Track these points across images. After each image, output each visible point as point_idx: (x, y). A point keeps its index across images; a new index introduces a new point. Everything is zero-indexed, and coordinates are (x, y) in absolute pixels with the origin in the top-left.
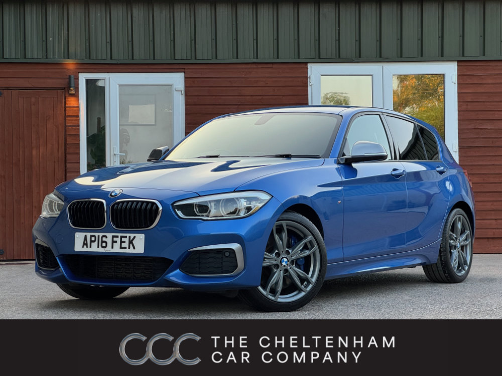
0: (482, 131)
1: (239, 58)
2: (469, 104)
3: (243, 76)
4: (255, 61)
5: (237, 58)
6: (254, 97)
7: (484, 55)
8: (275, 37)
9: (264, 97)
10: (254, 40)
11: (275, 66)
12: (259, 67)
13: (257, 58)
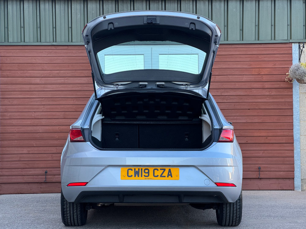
0: (227, 97)
1: (42, 41)
2: (217, 77)
3: (45, 55)
4: (54, 44)
5: (41, 42)
6: (54, 71)
7: (227, 40)
8: (70, 26)
9: (61, 71)
10: (53, 28)
11: (70, 48)
12: (57, 48)
13: (56, 42)
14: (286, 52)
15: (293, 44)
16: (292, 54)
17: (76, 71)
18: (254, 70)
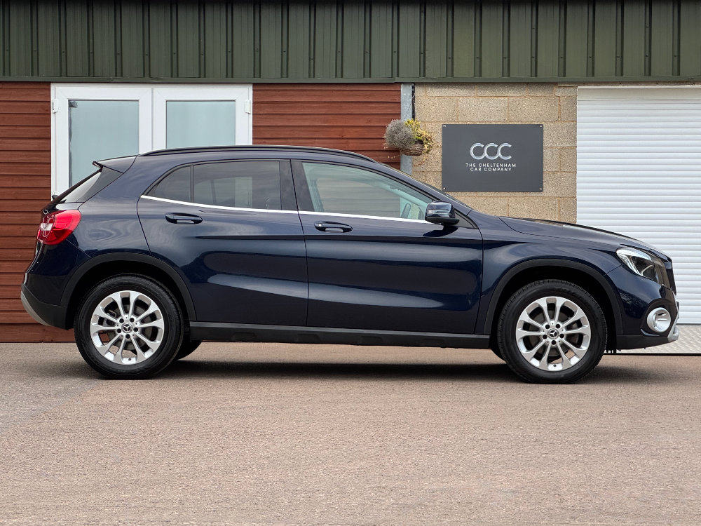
7: (288, 77)
8: (7, 47)
11: (5, 86)
14: (389, 99)
15: (402, 86)
16: (400, 103)
17: (18, 128)
18: (333, 129)
